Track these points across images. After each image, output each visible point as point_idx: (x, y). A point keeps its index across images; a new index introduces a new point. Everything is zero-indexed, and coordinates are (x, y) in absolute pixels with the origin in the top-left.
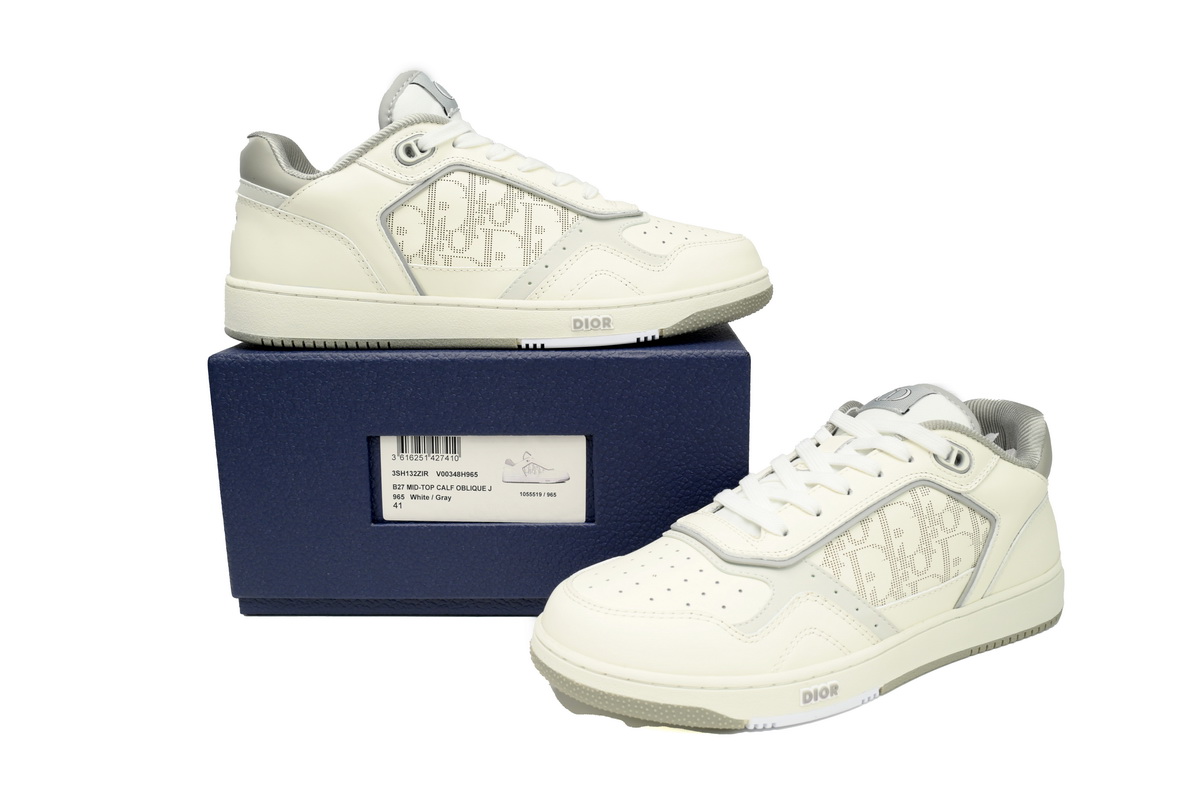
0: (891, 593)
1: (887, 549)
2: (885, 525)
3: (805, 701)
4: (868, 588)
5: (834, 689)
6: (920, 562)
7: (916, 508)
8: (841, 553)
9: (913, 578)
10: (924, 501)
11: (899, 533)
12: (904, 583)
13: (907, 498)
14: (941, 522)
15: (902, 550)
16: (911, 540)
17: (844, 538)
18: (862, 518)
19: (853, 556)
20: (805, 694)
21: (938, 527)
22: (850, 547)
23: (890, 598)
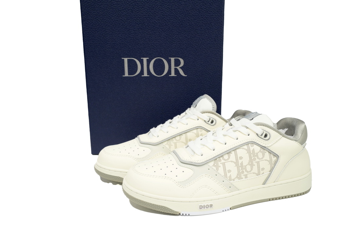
0: (237, 177)
1: (236, 163)
2: (236, 155)
3: (200, 208)
4: (228, 175)
5: (211, 206)
6: (249, 167)
7: (248, 151)
8: (219, 163)
9: (245, 173)
10: (251, 149)
11: (241, 158)
12: (242, 175)
13: (246, 147)
14: (257, 156)
15: (242, 164)
16: (246, 161)
17: (221, 158)
18: (228, 152)
19: (224, 164)
20: (200, 206)
21: (256, 157)
22: (223, 161)
23: (236, 179)
